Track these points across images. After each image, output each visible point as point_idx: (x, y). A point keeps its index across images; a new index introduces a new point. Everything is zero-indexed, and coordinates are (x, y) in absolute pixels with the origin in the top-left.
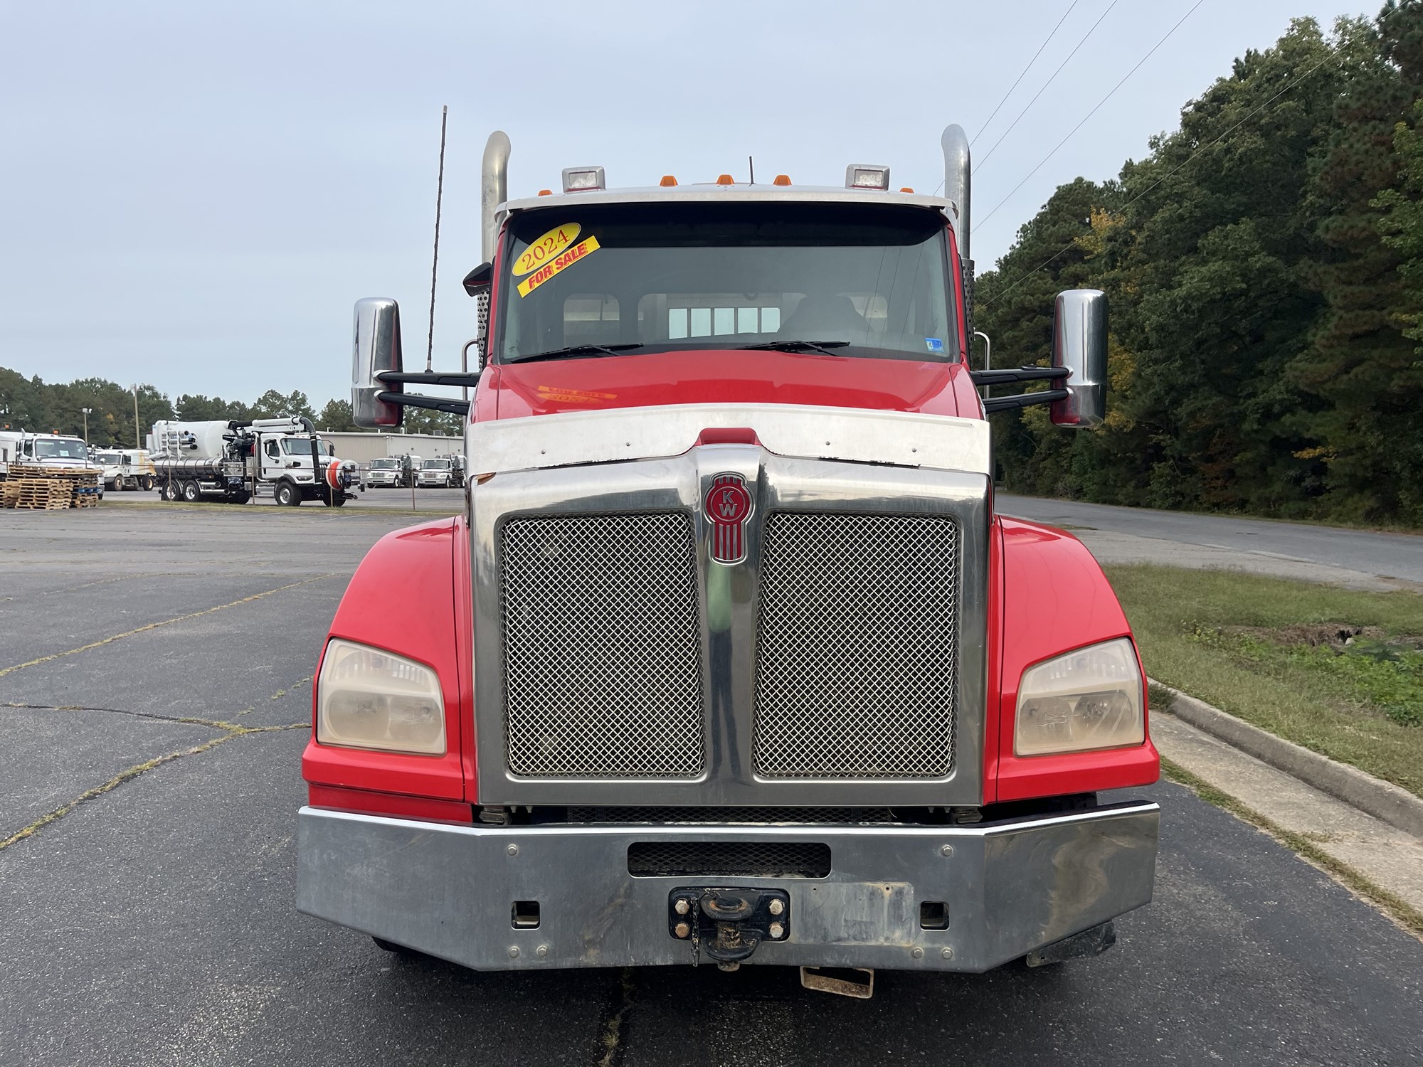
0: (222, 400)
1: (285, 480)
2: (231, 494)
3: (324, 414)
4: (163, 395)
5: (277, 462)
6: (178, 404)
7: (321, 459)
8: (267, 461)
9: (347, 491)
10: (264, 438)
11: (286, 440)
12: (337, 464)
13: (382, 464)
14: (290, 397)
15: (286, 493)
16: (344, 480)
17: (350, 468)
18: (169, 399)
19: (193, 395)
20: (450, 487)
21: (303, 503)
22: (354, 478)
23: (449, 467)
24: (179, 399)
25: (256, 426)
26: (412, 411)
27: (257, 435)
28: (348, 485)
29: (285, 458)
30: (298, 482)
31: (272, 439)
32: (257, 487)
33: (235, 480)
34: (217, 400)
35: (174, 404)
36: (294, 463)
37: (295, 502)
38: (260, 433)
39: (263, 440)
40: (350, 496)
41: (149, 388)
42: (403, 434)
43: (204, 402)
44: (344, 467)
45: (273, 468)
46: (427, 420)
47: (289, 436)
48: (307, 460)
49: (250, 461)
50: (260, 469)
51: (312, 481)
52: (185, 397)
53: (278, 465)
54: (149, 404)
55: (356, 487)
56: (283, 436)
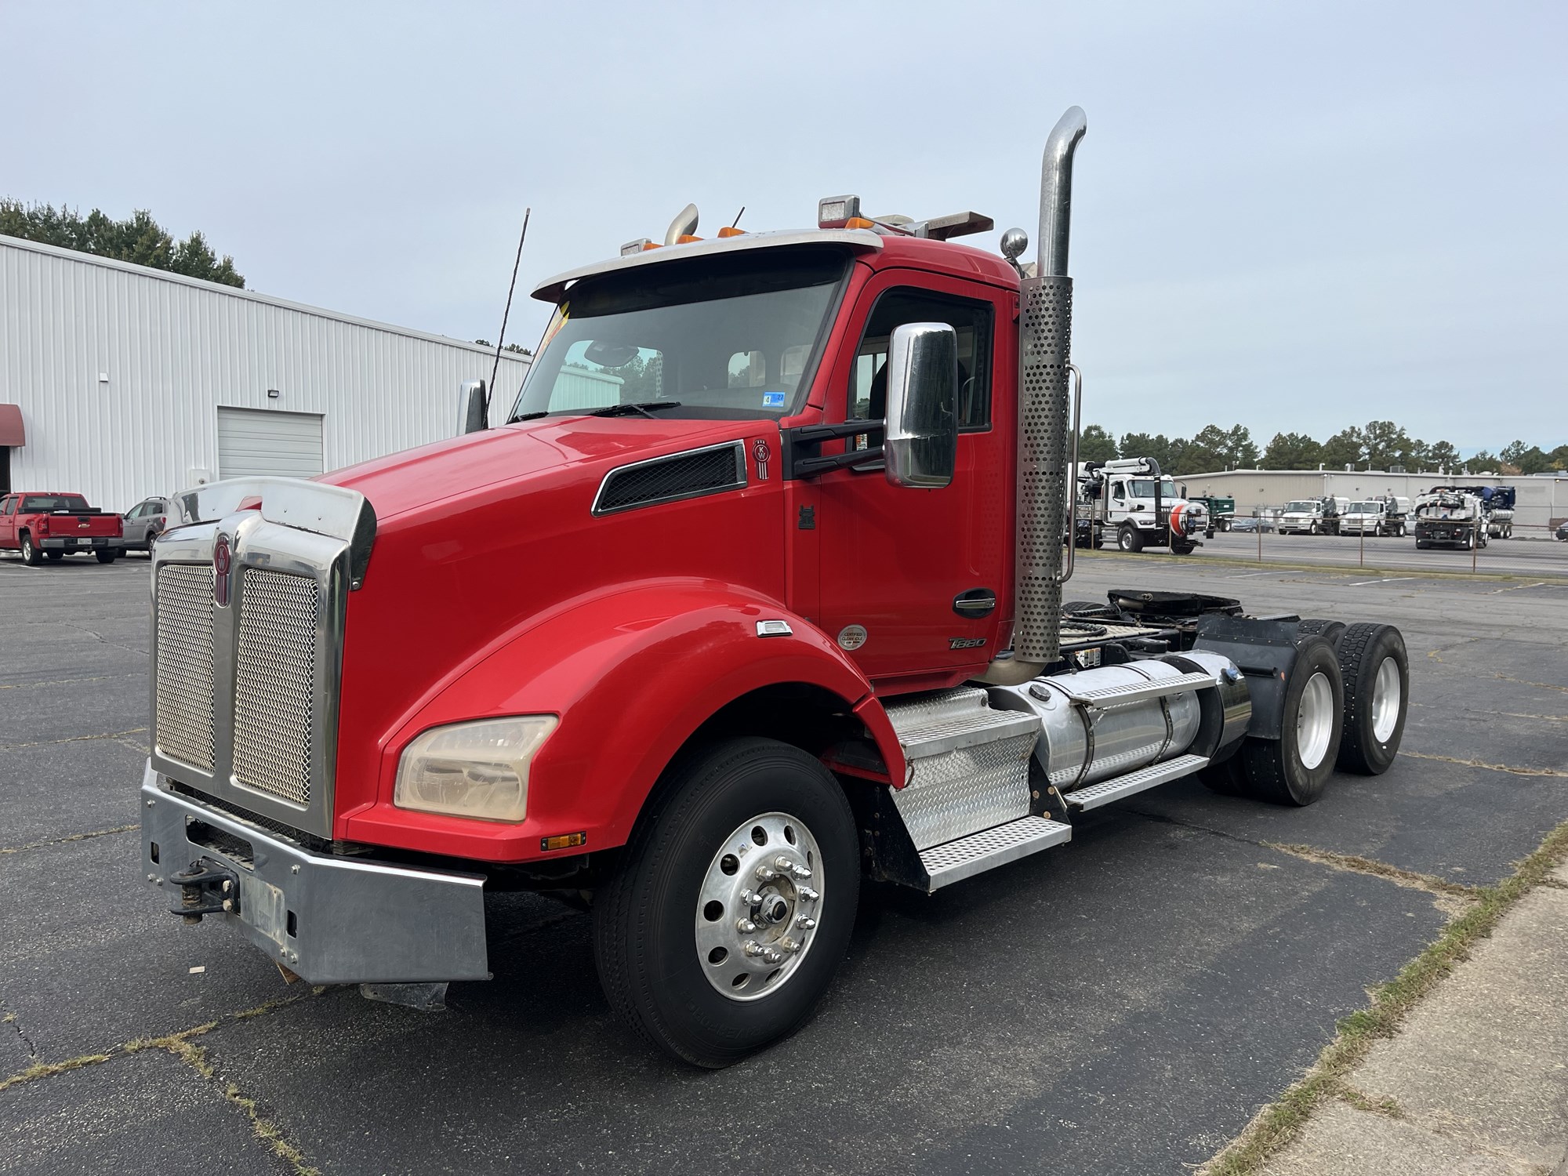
0: (1164, 437)
1: (1128, 524)
2: (1080, 537)
3: (1268, 450)
4: (1108, 435)
5: (1122, 504)
6: (1122, 443)
7: (1165, 502)
8: (1113, 504)
9: (1190, 537)
10: (1112, 479)
11: (1133, 482)
12: (1180, 508)
13: (1298, 508)
14: (1230, 432)
15: (1128, 537)
16: (1187, 525)
17: (1194, 512)
18: (1113, 439)
19: (1136, 433)
20: (1381, 536)
21: (1144, 549)
22: (1199, 523)
23: (1382, 510)
24: (1123, 438)
25: (1109, 467)
26: (1378, 444)
27: (1105, 476)
28: (1193, 530)
29: (1130, 501)
30: (1140, 526)
31: (1119, 480)
32: (1103, 531)
33: (1084, 524)
34: (1160, 437)
35: (1118, 444)
36: (1139, 506)
37: (1136, 549)
38: (1108, 474)
39: (1111, 482)
40: (1195, 543)
41: (1096, 428)
42: (1348, 472)
43: (1146, 441)
44: (1188, 511)
45: (1118, 511)
46: (1397, 454)
47: (1137, 478)
48: (1150, 503)
49: (1099, 504)
50: (1106, 512)
51: (1153, 526)
52: (1129, 436)
53: (1123, 509)
54: (1093, 444)
55: (1201, 533)
56: (1131, 477)
